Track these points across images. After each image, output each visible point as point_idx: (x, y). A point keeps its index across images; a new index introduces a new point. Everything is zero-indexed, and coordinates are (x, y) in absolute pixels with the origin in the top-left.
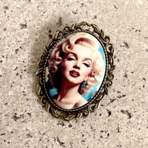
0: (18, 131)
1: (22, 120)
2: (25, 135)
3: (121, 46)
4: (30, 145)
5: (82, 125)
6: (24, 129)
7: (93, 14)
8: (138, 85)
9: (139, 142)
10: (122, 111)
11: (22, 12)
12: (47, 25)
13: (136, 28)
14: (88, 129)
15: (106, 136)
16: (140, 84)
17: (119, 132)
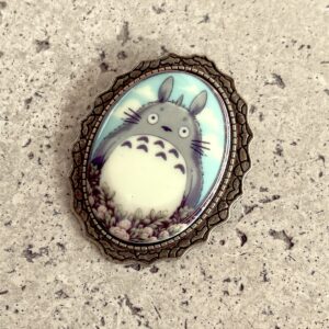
0: (37, 285)
1: (45, 258)
2: (53, 293)
3: (267, 83)
4: (66, 316)
5: (182, 267)
6: (50, 279)
7: (200, 13)
8: (308, 172)
9: (312, 303)
10: (273, 233)
11: (39, 12)
12: (96, 41)
13: (300, 41)
14: (196, 276)
15: (237, 291)
16: (312, 169)
17: (265, 280)
